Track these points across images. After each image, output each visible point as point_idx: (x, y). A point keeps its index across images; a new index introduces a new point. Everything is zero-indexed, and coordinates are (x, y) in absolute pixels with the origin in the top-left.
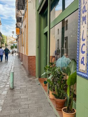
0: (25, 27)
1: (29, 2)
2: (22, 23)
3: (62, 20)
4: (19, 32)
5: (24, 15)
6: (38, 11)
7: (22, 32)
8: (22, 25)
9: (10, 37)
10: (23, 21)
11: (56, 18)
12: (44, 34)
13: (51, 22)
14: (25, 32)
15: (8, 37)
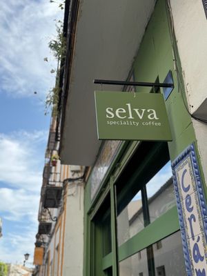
0: (57, 248)
1: (69, 195)
2: (51, 237)
3: (147, 248)
4: (41, 257)
5: (57, 220)
6: (89, 213)
7: (47, 259)
8: (50, 241)
9: (18, 266)
10: (53, 233)
11: (131, 237)
12: (105, 271)
13: (119, 245)
14: (56, 262)
15: (12, 265)
